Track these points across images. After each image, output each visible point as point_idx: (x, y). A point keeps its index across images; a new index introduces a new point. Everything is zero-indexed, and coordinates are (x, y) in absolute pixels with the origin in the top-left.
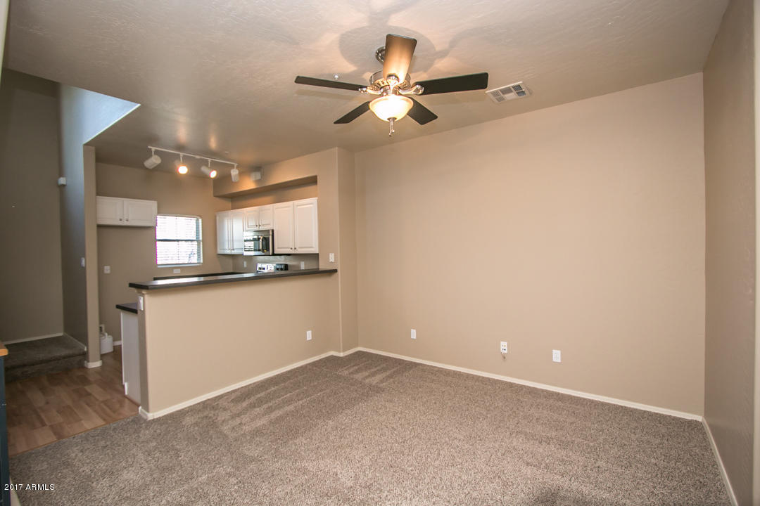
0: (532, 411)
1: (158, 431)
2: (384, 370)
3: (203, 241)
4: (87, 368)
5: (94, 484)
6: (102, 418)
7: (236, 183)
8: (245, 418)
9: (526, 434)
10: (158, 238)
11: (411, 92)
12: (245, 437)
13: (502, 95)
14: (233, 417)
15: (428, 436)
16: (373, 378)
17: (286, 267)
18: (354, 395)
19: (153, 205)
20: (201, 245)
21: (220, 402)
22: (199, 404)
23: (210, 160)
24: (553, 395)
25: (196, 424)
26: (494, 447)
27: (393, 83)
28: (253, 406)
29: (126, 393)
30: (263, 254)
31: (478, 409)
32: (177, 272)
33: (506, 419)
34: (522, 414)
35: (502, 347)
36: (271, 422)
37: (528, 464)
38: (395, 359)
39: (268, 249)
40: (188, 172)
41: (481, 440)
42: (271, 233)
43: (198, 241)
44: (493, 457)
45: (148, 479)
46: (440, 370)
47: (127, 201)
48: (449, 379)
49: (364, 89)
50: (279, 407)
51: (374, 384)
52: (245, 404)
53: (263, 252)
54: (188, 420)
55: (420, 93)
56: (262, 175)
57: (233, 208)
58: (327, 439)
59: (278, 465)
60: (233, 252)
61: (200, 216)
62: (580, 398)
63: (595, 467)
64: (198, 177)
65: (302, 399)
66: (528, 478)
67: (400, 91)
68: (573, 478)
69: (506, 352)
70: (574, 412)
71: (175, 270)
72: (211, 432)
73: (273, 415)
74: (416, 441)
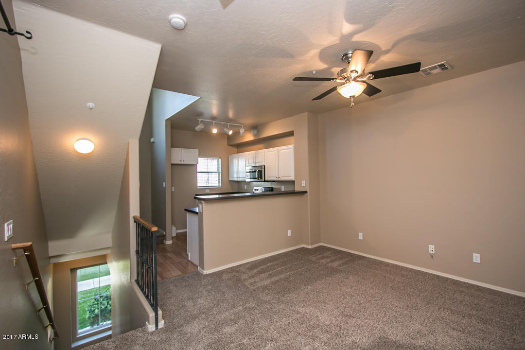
0: (456, 296)
1: (211, 281)
2: (341, 259)
3: (221, 172)
4: (165, 244)
5: (186, 304)
6: (180, 271)
7: (243, 136)
8: (257, 279)
9: (451, 310)
10: (198, 171)
11: (365, 79)
12: (259, 289)
13: (429, 71)
14: (250, 277)
15: (377, 303)
16: (334, 263)
17: (272, 189)
18: (322, 272)
19: (196, 151)
20: (220, 175)
21: (241, 268)
22: (229, 268)
23: (229, 124)
24: (473, 287)
25: (230, 279)
26: (426, 315)
27: (354, 75)
28: (260, 273)
29: (189, 259)
30: (258, 181)
31: (412, 290)
32: (207, 191)
33: (435, 298)
34: (447, 296)
35: (430, 249)
36: (273, 283)
37: (454, 329)
38: (347, 252)
39: (261, 178)
40: (217, 132)
41: (416, 310)
42: (263, 168)
43: (218, 172)
44: (426, 321)
45: (212, 305)
46: (381, 262)
47: (184, 150)
48: (389, 269)
49: (334, 80)
50: (275, 275)
51: (334, 267)
52: (255, 271)
53: (258, 179)
54: (225, 277)
55: (372, 78)
56: (258, 131)
57: (238, 152)
58: (309, 296)
59: (281, 307)
60: (239, 180)
61: (220, 158)
62: (498, 291)
63: (511, 339)
64: (222, 134)
65: (289, 272)
66: (454, 338)
67: (358, 79)
68: (492, 343)
69: (434, 252)
70: (492, 300)
72: (239, 284)
73: (273, 279)
74: (368, 305)
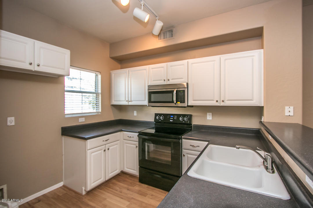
3: (102, 93)
10: (66, 89)
20: (100, 97)
39: (183, 101)
42: (186, 87)
43: (96, 93)
47: (39, 44)
60: (131, 103)
61: (99, 72)
71: (80, 119)
